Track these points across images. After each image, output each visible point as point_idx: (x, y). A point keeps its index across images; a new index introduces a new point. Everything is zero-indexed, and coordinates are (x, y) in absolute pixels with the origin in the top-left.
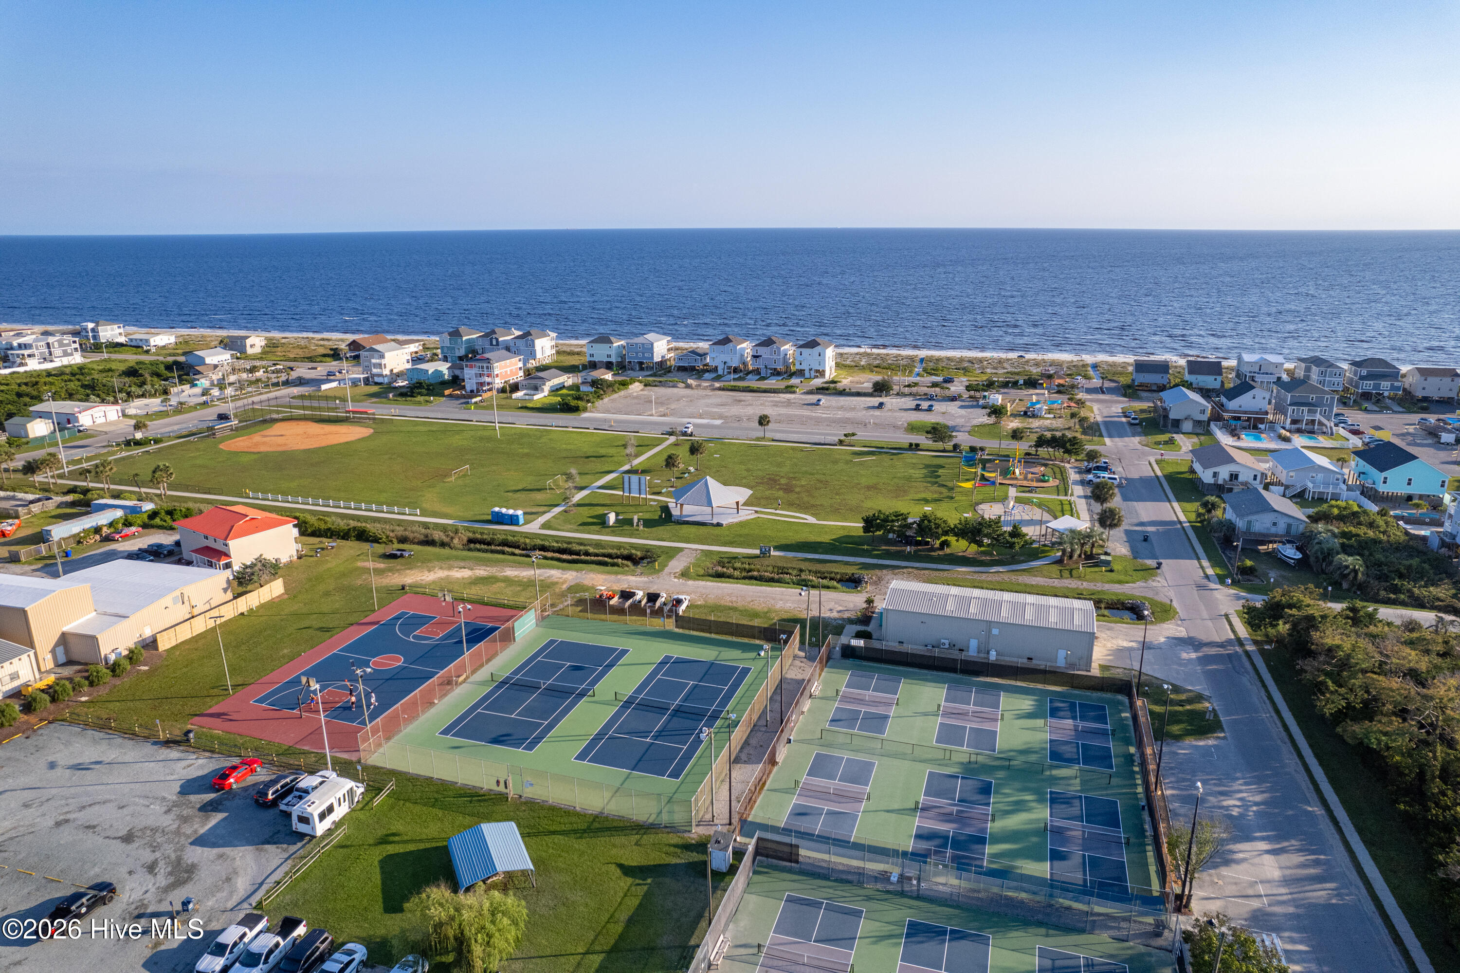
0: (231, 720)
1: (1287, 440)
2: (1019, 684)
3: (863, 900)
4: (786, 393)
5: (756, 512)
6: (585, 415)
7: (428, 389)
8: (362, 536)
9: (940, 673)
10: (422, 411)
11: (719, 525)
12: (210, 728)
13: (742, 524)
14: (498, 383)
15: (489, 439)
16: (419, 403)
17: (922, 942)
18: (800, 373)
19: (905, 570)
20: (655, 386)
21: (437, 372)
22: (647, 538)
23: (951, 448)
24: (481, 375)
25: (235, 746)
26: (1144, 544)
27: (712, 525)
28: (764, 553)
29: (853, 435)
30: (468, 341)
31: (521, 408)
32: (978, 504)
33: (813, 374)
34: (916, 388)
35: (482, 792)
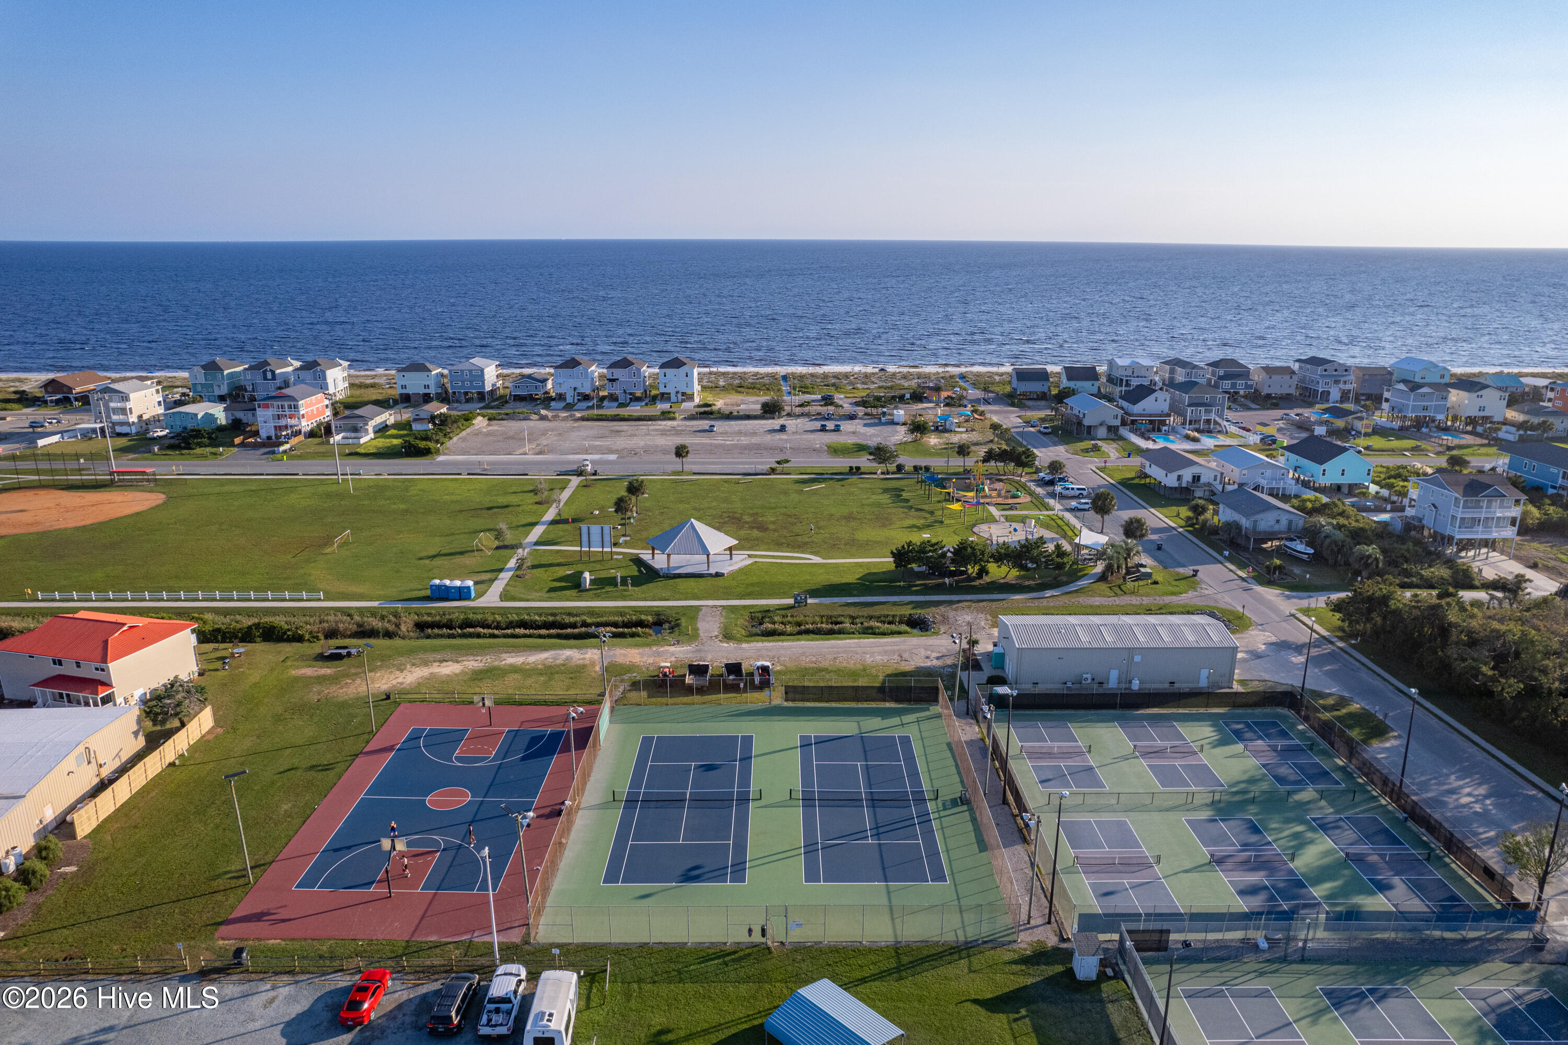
0: (284, 921)
1: (1195, 440)
2: (1181, 711)
3: (1257, 977)
4: (664, 419)
5: (749, 556)
6: (441, 458)
7: (210, 438)
8: (271, 634)
9: (1099, 712)
10: (209, 466)
11: (718, 575)
12: (259, 939)
13: (743, 571)
14: (306, 425)
15: (341, 496)
16: (203, 456)
17: (1354, 1011)
18: (665, 397)
19: (961, 605)
20: (502, 419)
21: (209, 417)
22: (645, 599)
23: (895, 469)
24: (279, 417)
25: (321, 957)
26: (1160, 552)
27: (711, 575)
28: (799, 603)
29: (787, 461)
30: (231, 375)
31: (351, 454)
32: (974, 525)
33: (680, 396)
34: (808, 408)
35: (728, 948)
